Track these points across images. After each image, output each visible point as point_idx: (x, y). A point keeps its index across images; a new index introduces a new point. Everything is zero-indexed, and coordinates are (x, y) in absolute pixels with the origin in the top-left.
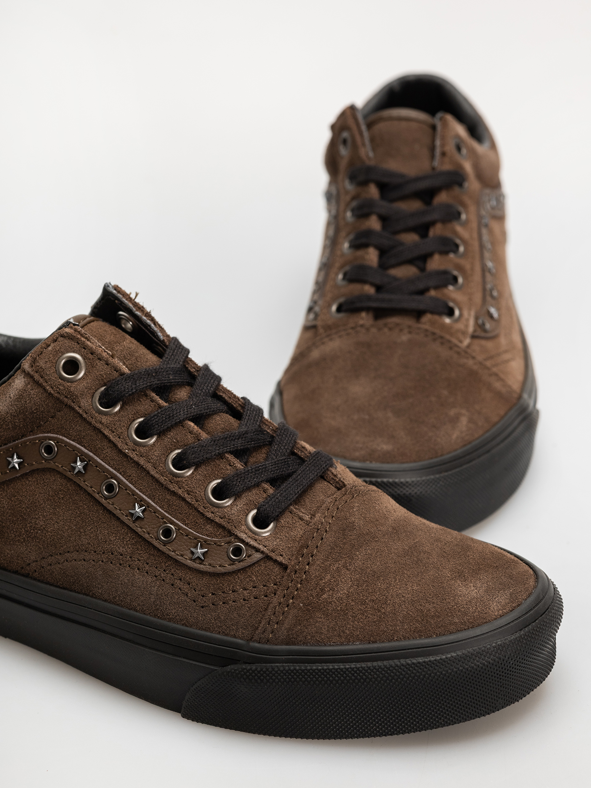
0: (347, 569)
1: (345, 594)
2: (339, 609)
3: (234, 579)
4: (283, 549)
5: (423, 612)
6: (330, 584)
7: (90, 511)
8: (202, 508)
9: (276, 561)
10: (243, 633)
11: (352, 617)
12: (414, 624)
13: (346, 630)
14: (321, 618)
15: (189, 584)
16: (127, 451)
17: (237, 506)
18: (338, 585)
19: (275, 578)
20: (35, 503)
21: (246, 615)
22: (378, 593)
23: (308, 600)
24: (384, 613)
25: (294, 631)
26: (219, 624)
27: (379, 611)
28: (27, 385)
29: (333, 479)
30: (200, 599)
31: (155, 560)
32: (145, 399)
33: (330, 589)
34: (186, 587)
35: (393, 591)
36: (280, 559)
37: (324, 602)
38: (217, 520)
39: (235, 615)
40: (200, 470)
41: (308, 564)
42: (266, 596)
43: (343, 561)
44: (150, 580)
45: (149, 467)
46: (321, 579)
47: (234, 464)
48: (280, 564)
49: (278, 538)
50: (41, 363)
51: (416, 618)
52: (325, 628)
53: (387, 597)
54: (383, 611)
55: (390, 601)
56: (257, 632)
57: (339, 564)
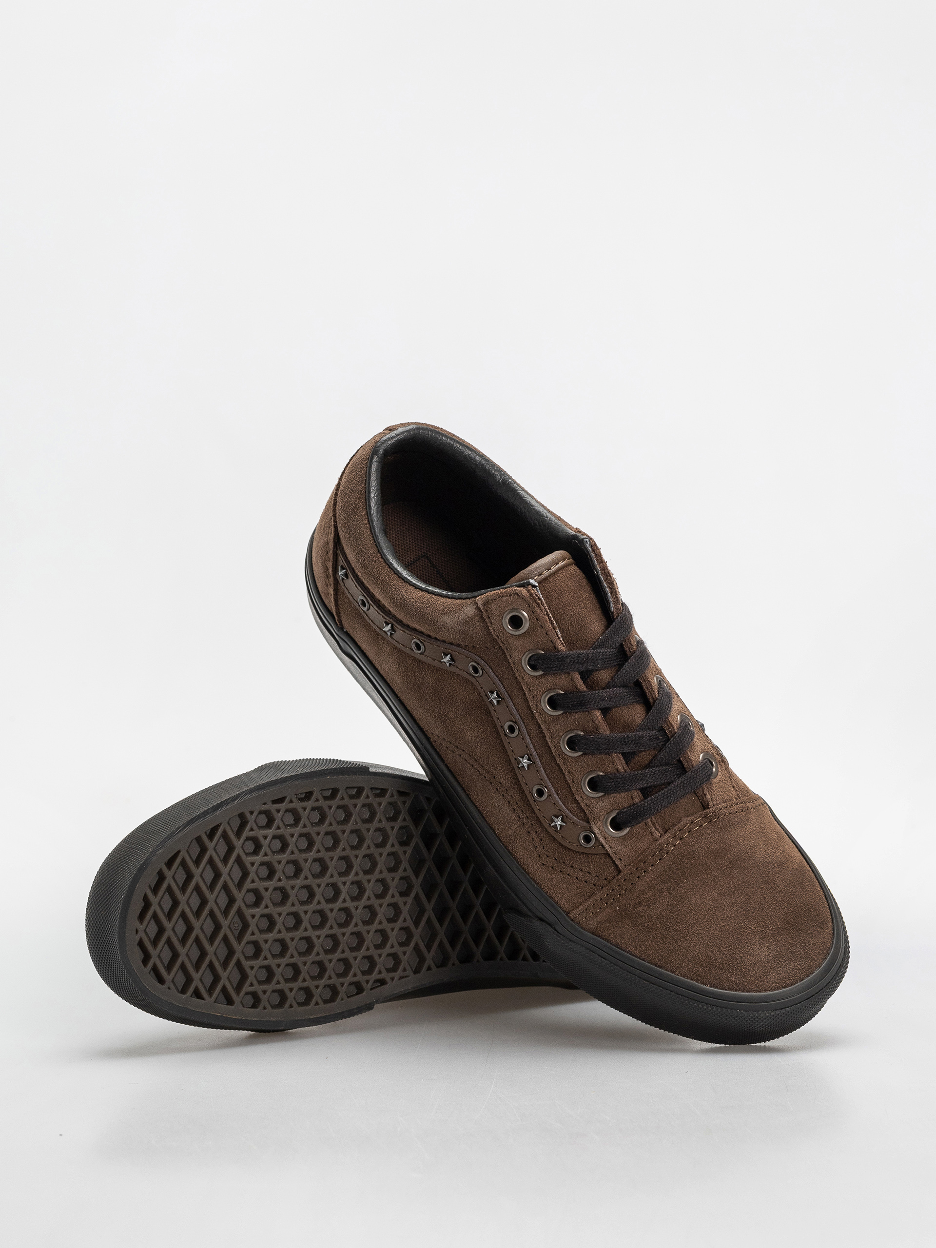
0: (669, 893)
1: (657, 914)
2: (646, 925)
3: (577, 858)
4: (624, 855)
5: (711, 959)
6: (648, 901)
7: (490, 734)
8: (575, 789)
9: (614, 862)
10: (564, 904)
11: (653, 937)
12: (698, 967)
13: (643, 945)
14: (628, 925)
15: (541, 840)
16: (535, 712)
17: (603, 802)
18: (655, 903)
19: (608, 875)
20: (453, 698)
21: (573, 892)
22: (683, 926)
23: (625, 906)
24: (679, 946)
25: (603, 926)
26: (550, 887)
27: (676, 942)
28: (475, 616)
29: (702, 796)
30: (544, 857)
31: (523, 806)
32: (567, 676)
33: (647, 905)
34: (537, 840)
35: (696, 928)
36: (618, 862)
37: (637, 913)
38: (583, 805)
39: (565, 887)
40: (586, 759)
41: (638, 877)
42: (595, 885)
43: (670, 884)
44: (514, 817)
45: (547, 734)
46: (643, 894)
47: (617, 765)
48: (617, 866)
49: (624, 844)
50: (493, 607)
51: (702, 963)
52: (627, 935)
53: (688, 933)
54: (679, 944)
55: (690, 937)
56: (574, 912)
57: (664, 886)
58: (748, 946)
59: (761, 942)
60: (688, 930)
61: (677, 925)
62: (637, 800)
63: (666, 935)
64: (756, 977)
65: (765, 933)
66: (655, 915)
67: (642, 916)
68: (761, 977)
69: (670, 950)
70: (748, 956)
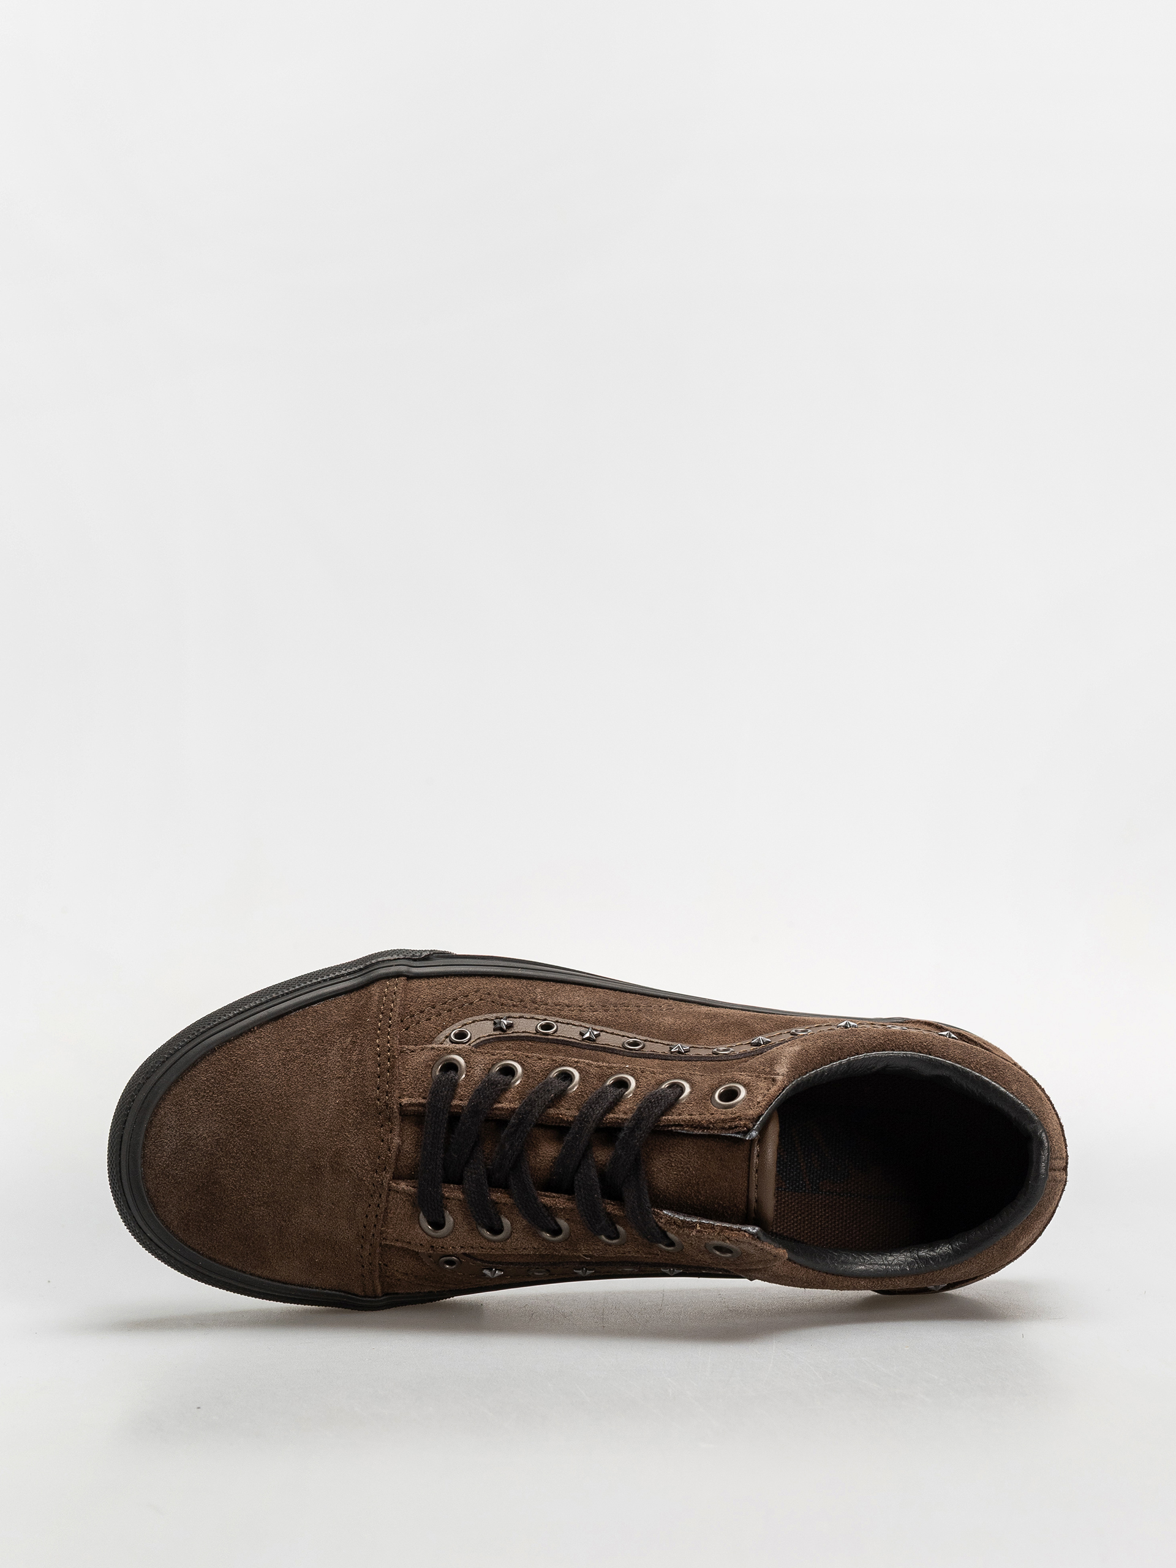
17: (484, 1069)
58: (222, 1118)
59: (216, 1136)
60: (288, 1069)
61: (302, 1062)
62: (455, 1102)
63: (301, 1046)
64: (185, 1102)
65: (221, 1149)
66: (329, 1049)
67: (340, 1037)
68: (181, 1107)
69: (284, 1039)
70: (213, 1110)
